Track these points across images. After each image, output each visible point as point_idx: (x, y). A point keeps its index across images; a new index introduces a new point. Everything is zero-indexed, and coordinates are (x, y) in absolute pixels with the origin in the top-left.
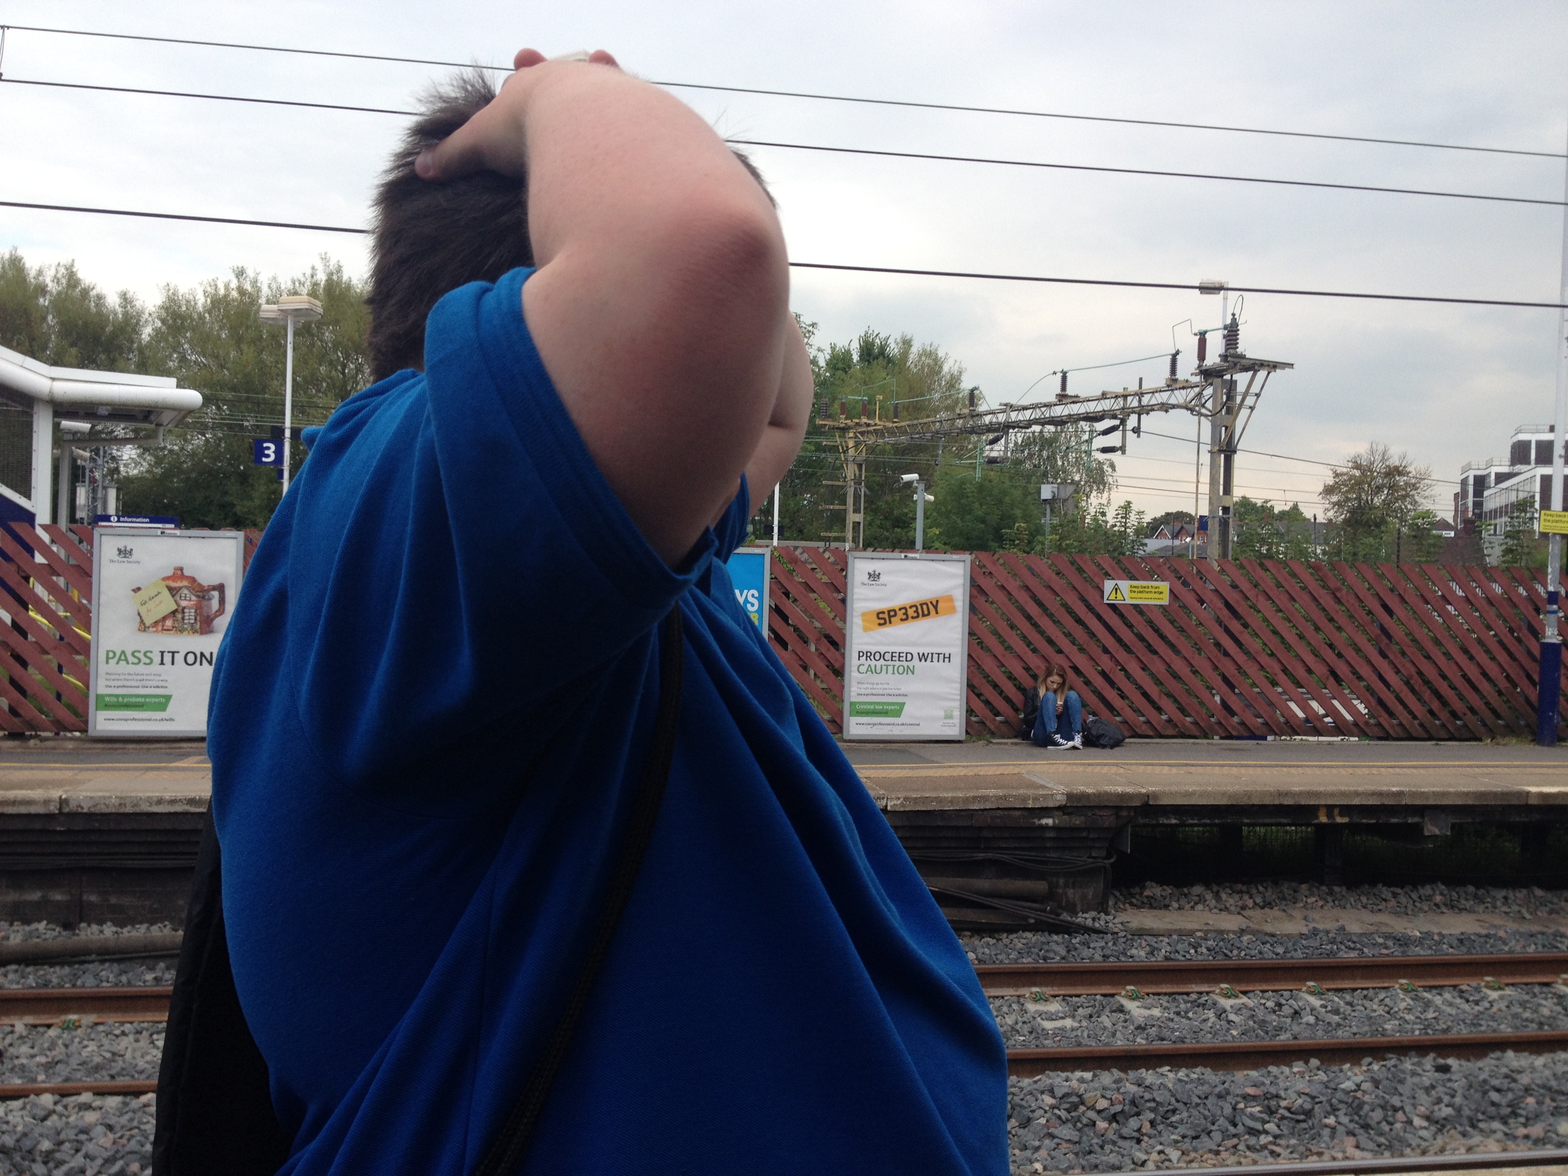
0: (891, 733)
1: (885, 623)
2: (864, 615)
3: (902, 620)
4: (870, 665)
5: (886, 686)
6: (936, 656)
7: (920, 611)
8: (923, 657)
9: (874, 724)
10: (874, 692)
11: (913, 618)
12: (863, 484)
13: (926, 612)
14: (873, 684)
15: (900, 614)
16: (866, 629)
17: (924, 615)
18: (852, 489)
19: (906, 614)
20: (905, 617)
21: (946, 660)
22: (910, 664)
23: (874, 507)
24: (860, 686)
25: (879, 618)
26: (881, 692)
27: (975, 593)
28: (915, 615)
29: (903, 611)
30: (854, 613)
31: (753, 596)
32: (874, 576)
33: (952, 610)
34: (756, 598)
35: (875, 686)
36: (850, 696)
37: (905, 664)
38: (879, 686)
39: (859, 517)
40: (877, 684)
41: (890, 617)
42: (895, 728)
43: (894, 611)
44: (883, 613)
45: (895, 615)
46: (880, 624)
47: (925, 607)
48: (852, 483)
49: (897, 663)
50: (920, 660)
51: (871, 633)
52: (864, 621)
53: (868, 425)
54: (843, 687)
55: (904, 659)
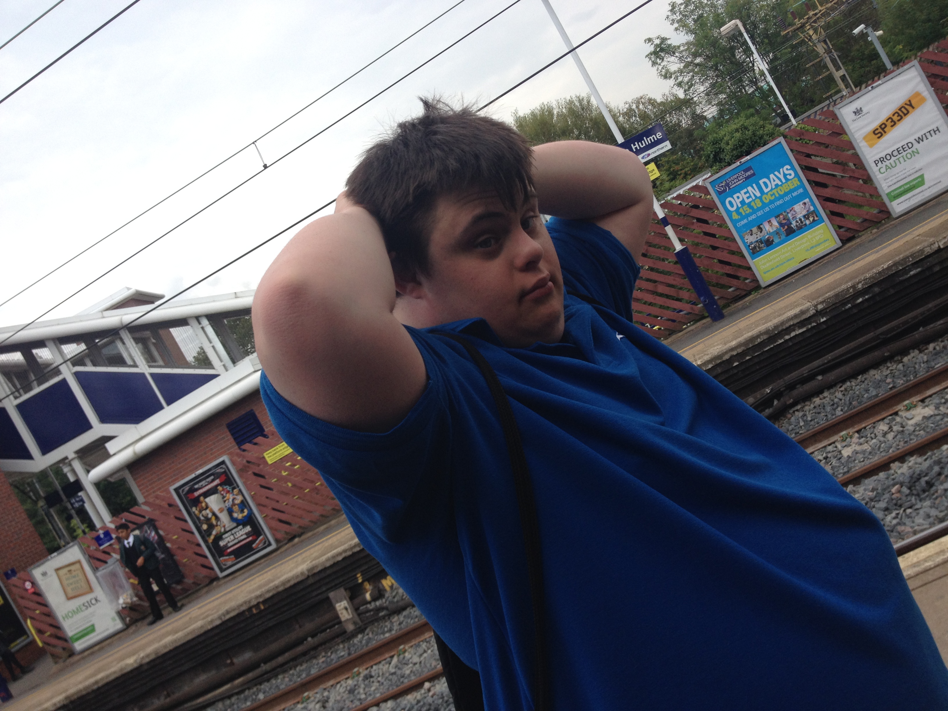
0: (923, 197)
1: (882, 135)
2: (864, 138)
3: (892, 126)
4: (886, 166)
5: (906, 171)
6: (928, 134)
7: (901, 113)
8: (919, 140)
9: (909, 198)
10: (899, 179)
11: (899, 120)
12: (833, 51)
13: (905, 112)
14: (895, 175)
15: (889, 123)
16: (871, 146)
17: (905, 115)
18: (828, 58)
19: (892, 121)
20: (893, 123)
21: (937, 132)
22: (914, 149)
23: (849, 58)
24: (887, 181)
25: (876, 134)
26: (904, 176)
27: (933, 80)
28: (899, 118)
29: (890, 120)
30: (858, 141)
31: (787, 169)
32: (858, 112)
33: (923, 100)
34: (790, 169)
35: (897, 176)
36: (884, 191)
37: (910, 151)
38: (899, 174)
39: (842, 72)
40: (898, 173)
41: (883, 129)
42: (924, 193)
43: (884, 124)
44: (877, 129)
45: (886, 126)
46: (879, 138)
47: (903, 109)
48: (826, 55)
49: (904, 154)
50: (919, 142)
51: (875, 146)
52: (867, 142)
53: (816, 14)
54: (876, 188)
55: (907, 148)
